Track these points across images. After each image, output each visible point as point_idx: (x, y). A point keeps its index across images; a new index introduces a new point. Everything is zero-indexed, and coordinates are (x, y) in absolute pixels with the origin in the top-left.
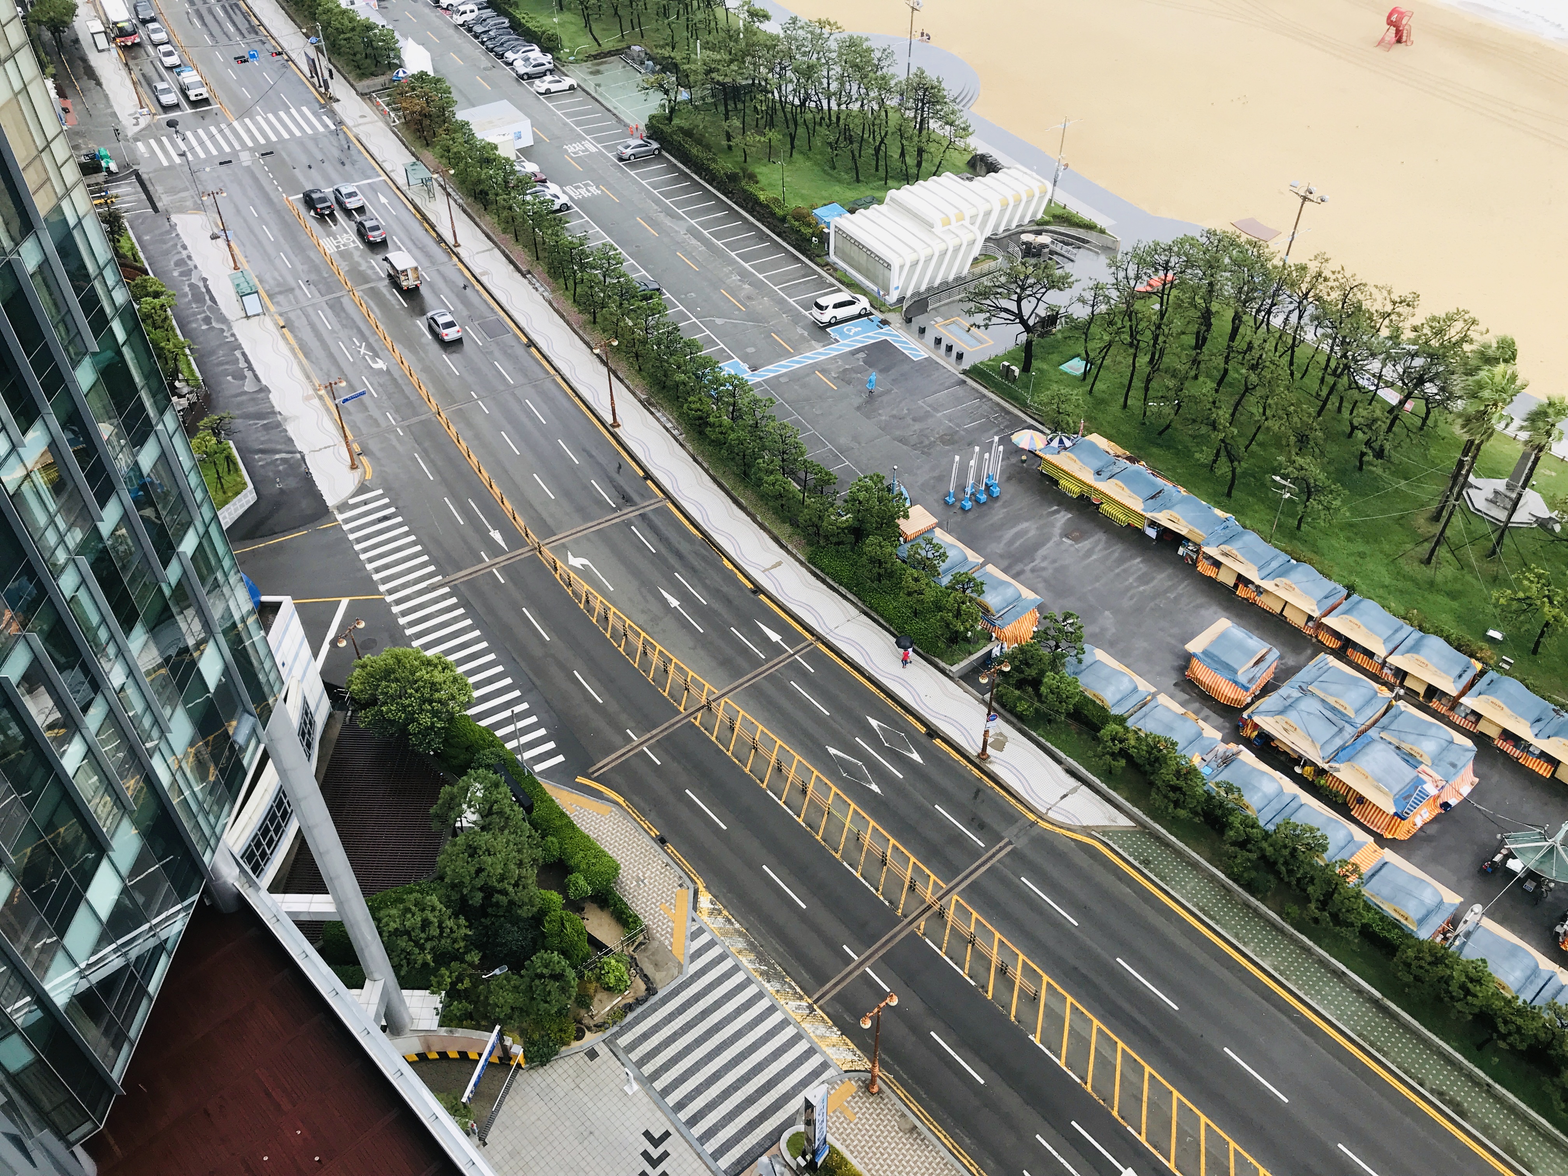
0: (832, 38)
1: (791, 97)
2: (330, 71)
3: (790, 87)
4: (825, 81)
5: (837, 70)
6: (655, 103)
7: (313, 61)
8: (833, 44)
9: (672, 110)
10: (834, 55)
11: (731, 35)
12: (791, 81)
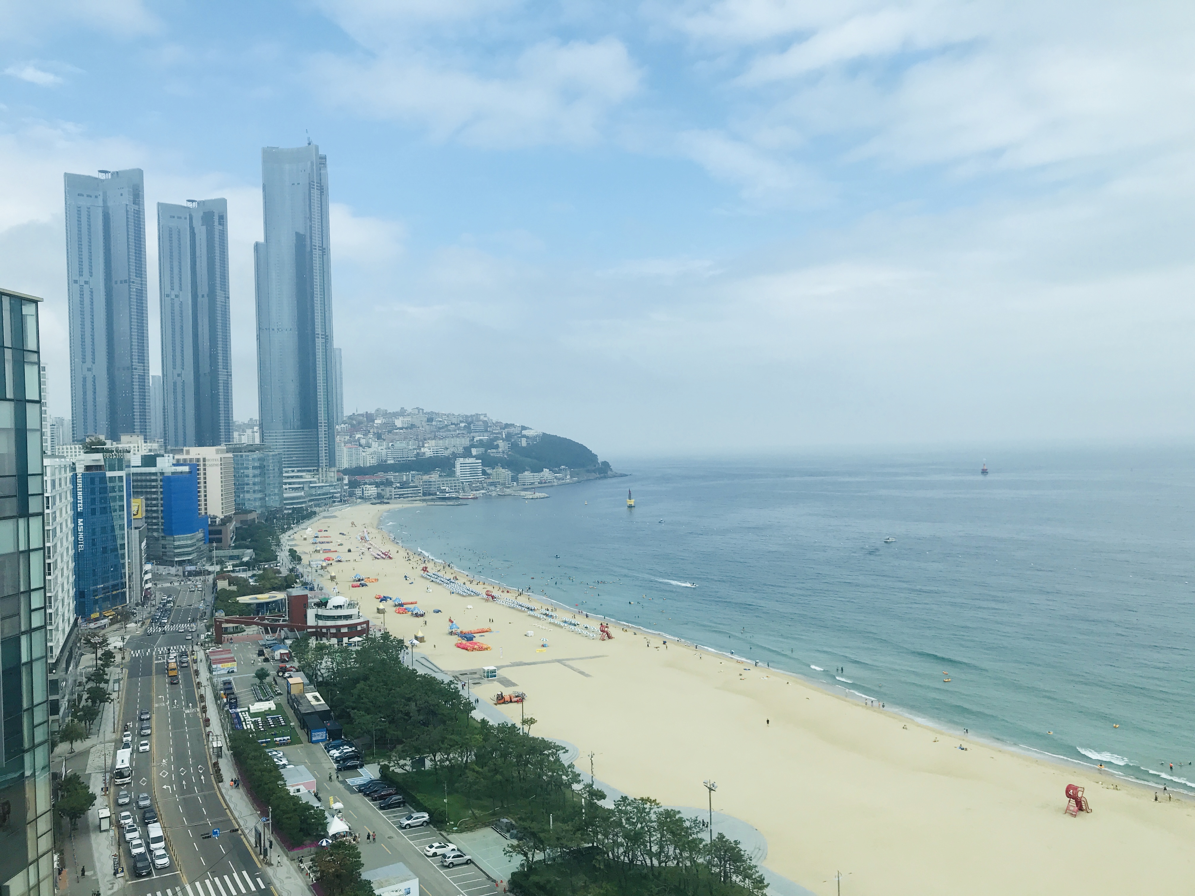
0: (652, 811)
1: (622, 858)
2: (271, 842)
3: (621, 850)
4: (648, 844)
5: (656, 836)
6: (517, 861)
7: (260, 834)
8: (653, 817)
9: (530, 868)
10: (654, 824)
11: (577, 810)
12: (622, 845)
